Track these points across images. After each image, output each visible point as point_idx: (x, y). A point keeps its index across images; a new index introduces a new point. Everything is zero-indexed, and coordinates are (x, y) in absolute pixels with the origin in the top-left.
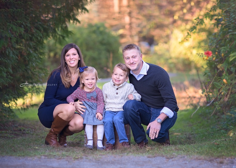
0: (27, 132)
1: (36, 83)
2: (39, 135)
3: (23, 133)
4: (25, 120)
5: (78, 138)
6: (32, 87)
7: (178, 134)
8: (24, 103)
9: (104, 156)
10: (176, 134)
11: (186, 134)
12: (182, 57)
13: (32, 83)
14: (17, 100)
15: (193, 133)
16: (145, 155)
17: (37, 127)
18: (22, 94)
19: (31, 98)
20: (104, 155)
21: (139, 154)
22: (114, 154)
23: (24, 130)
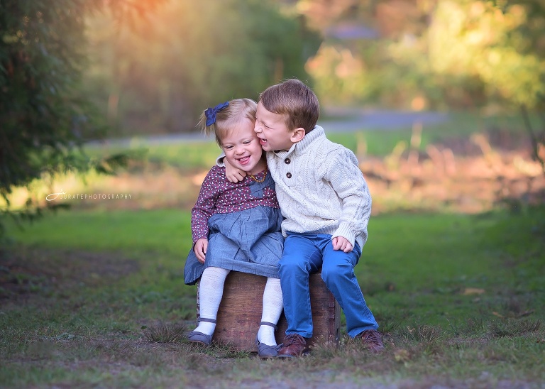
0: (34, 287)
1: (64, 143)
2: (67, 297)
3: (22, 292)
4: (35, 246)
5: (181, 309)
6: (54, 156)
7: (476, 291)
8: (29, 202)
9: (257, 383)
10: (469, 291)
11: (500, 293)
12: (462, 71)
13: (52, 144)
14: (9, 191)
15: (519, 288)
16: (393, 380)
17: (64, 271)
18: (25, 175)
19: (50, 186)
20: (258, 381)
21: (370, 376)
22: (290, 376)
23: (26, 282)
